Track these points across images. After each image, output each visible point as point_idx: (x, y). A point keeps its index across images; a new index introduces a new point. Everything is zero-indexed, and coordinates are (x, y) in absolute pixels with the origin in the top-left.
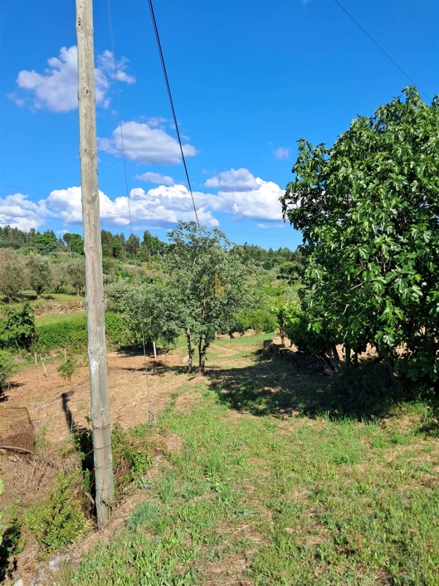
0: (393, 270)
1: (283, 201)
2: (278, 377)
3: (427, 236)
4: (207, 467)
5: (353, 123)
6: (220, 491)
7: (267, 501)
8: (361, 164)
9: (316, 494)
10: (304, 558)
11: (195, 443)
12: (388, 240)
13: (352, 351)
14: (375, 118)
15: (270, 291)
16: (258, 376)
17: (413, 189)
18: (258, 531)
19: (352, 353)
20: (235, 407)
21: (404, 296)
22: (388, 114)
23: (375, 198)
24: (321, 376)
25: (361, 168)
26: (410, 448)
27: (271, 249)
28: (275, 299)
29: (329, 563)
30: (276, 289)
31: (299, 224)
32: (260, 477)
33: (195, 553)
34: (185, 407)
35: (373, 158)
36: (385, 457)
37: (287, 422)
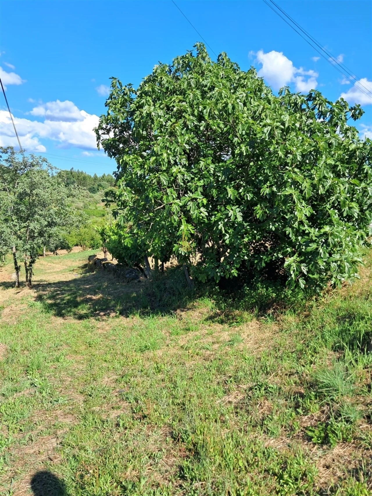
0: (186, 195)
1: (97, 131)
2: (100, 287)
3: (212, 167)
4: (28, 367)
5: (155, 68)
6: (39, 386)
7: (80, 389)
8: (161, 104)
9: (123, 377)
10: (106, 428)
11: (18, 349)
12: (183, 170)
13: (159, 261)
14: (173, 66)
15: (96, 212)
16: (82, 287)
17: (202, 128)
18: (71, 413)
19: (160, 263)
20: (60, 314)
21: (194, 216)
22: (183, 65)
23: (172, 134)
24: (136, 283)
25: (161, 107)
26: (197, 333)
27: (95, 174)
28: (100, 219)
29: (126, 428)
30: (102, 211)
31: (113, 152)
32: (77, 370)
33: (10, 440)
34: (11, 318)
35: (171, 100)
36: (179, 342)
37: (104, 323)
